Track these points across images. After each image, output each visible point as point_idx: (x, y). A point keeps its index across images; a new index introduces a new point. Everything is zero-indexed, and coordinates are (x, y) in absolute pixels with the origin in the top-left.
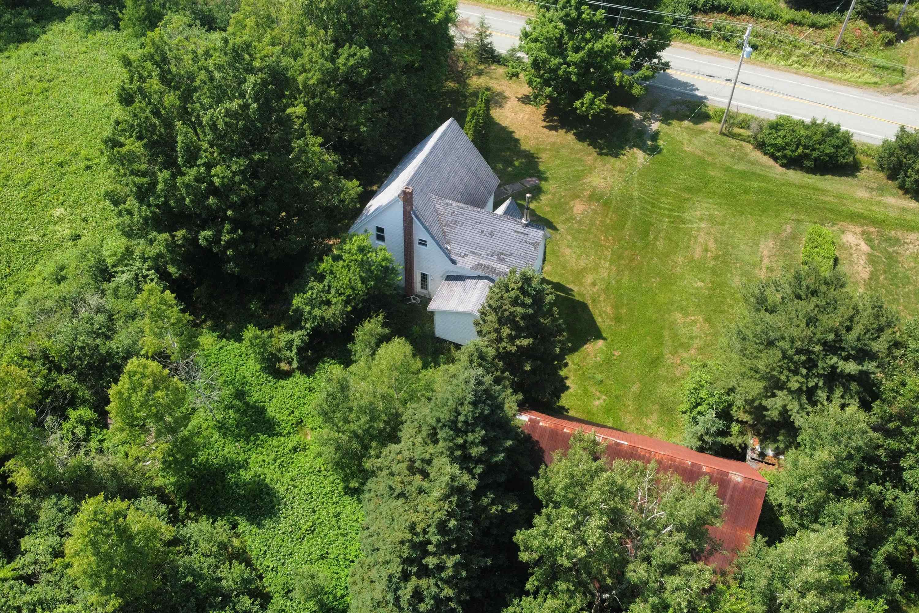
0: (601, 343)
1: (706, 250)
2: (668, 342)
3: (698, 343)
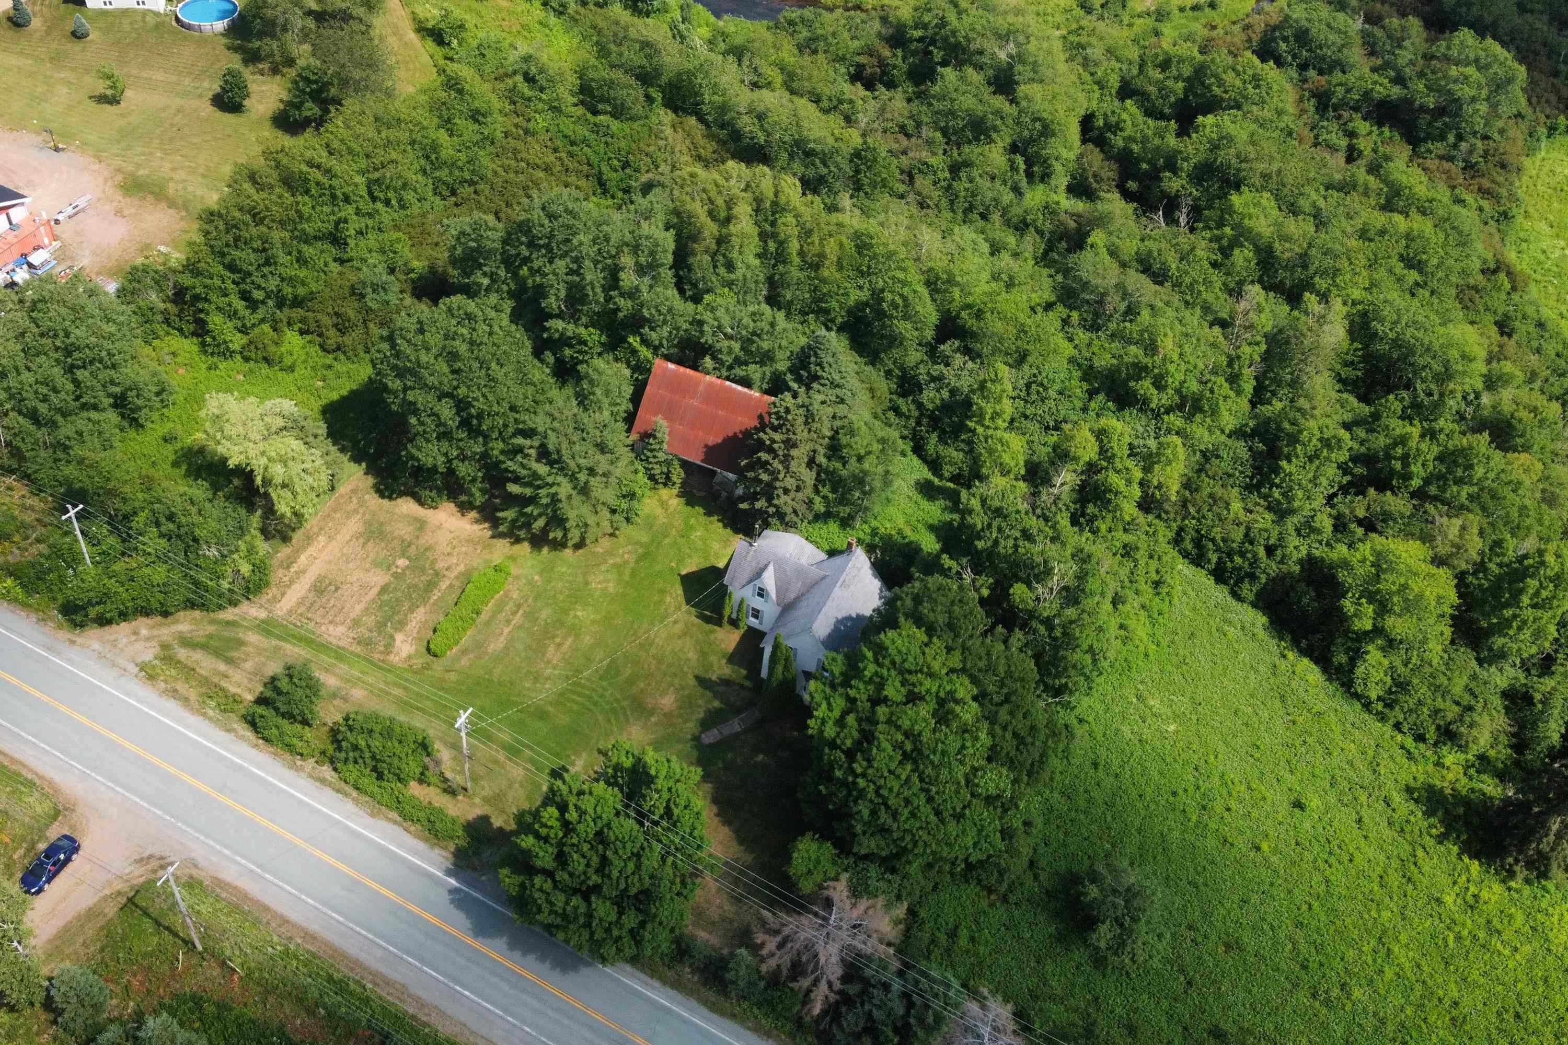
0: (684, 572)
1: (560, 645)
2: (627, 572)
3: (603, 568)
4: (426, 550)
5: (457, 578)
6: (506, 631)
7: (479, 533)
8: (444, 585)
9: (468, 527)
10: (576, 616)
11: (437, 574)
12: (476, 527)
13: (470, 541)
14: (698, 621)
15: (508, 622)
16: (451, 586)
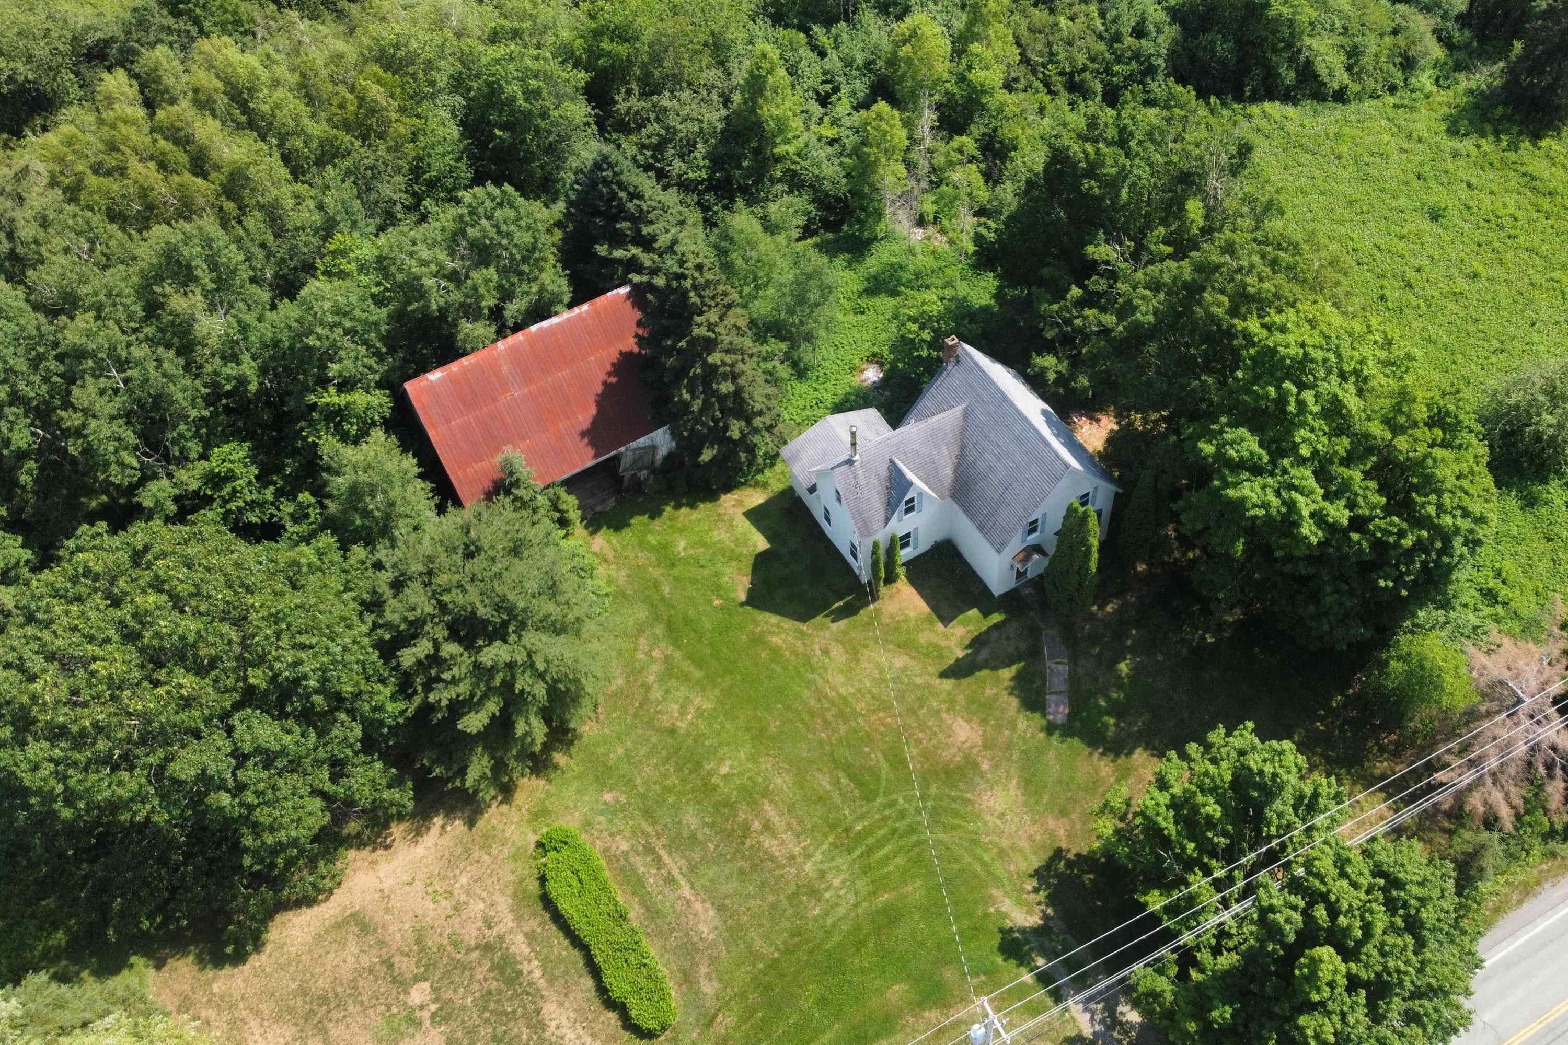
2: (687, 666)
3: (656, 694)
4: (418, 942)
5: (519, 919)
6: (686, 891)
7: (447, 841)
8: (519, 946)
9: (420, 850)
10: (726, 777)
11: (487, 948)
12: (432, 838)
13: (451, 862)
14: (843, 623)
15: (670, 880)
16: (530, 937)
